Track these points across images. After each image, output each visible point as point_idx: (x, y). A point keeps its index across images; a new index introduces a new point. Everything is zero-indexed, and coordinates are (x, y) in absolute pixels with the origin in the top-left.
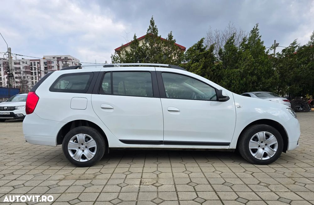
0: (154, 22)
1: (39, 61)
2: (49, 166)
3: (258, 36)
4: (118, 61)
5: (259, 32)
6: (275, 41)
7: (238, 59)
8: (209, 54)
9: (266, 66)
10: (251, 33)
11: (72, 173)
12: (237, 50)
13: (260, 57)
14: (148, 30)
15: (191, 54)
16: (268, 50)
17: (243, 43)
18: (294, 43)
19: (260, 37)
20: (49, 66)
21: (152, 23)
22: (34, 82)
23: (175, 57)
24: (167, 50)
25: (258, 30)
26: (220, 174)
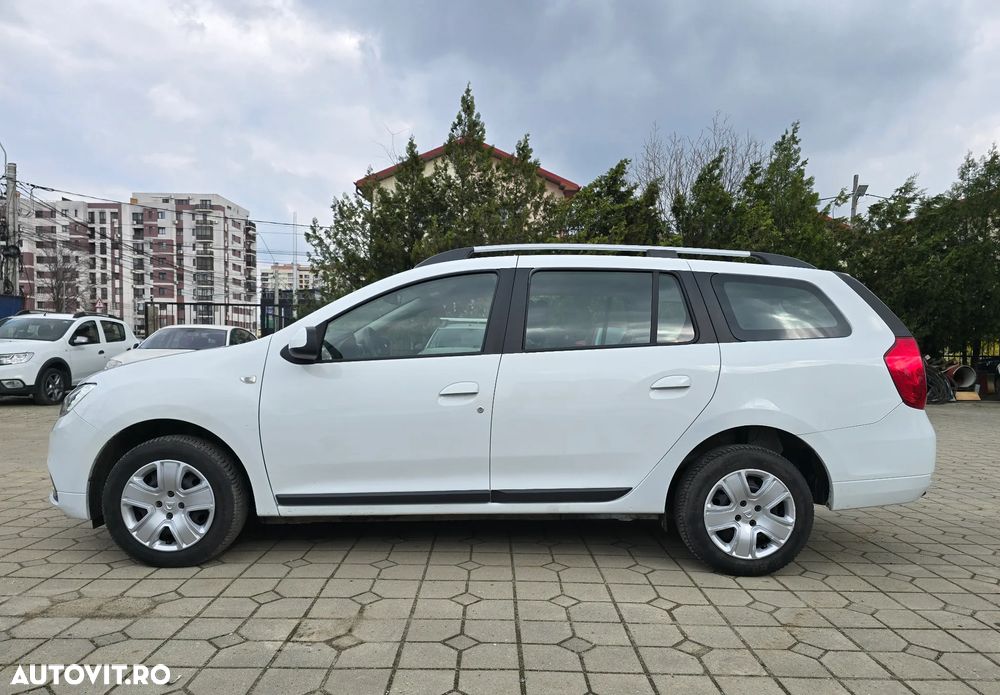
0: (472, 102)
1: (116, 210)
2: (108, 564)
3: (797, 160)
4: (353, 220)
5: (799, 149)
6: (856, 178)
7: (731, 230)
8: (643, 211)
9: (817, 256)
10: (777, 149)
11: (179, 594)
12: (731, 201)
13: (801, 227)
14: (455, 127)
15: (585, 208)
16: (829, 206)
17: (750, 179)
18: (908, 188)
19: (804, 163)
20: (151, 227)
21: (468, 106)
22: (98, 276)
23: (535, 214)
24: (512, 193)
25: (797, 143)
26: (566, 608)
